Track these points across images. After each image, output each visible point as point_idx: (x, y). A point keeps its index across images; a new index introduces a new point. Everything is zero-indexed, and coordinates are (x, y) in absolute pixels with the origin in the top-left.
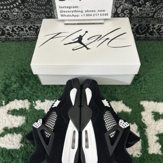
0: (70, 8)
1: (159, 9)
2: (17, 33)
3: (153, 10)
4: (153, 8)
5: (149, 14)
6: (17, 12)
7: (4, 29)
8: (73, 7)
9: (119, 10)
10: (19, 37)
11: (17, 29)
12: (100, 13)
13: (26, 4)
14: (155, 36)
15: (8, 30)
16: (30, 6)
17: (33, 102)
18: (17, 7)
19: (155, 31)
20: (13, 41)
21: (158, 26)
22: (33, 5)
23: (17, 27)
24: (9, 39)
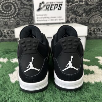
0: (42, 15)
1: (91, 18)
2: (10, 35)
3: (87, 18)
4: (87, 17)
5: (86, 21)
6: (13, 21)
7: (3, 32)
8: (44, 15)
9: (69, 19)
10: (10, 38)
11: (10, 32)
12: (59, 18)
13: (19, 16)
14: (93, 36)
15: (5, 33)
16: (21, 17)
17: (11, 59)
18: (14, 18)
19: (92, 32)
20: (6, 41)
21: (93, 29)
22: (23, 16)
23: (11, 31)
24: (4, 40)
